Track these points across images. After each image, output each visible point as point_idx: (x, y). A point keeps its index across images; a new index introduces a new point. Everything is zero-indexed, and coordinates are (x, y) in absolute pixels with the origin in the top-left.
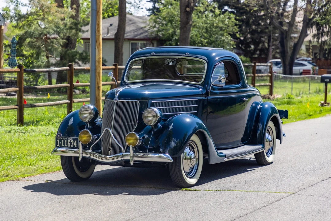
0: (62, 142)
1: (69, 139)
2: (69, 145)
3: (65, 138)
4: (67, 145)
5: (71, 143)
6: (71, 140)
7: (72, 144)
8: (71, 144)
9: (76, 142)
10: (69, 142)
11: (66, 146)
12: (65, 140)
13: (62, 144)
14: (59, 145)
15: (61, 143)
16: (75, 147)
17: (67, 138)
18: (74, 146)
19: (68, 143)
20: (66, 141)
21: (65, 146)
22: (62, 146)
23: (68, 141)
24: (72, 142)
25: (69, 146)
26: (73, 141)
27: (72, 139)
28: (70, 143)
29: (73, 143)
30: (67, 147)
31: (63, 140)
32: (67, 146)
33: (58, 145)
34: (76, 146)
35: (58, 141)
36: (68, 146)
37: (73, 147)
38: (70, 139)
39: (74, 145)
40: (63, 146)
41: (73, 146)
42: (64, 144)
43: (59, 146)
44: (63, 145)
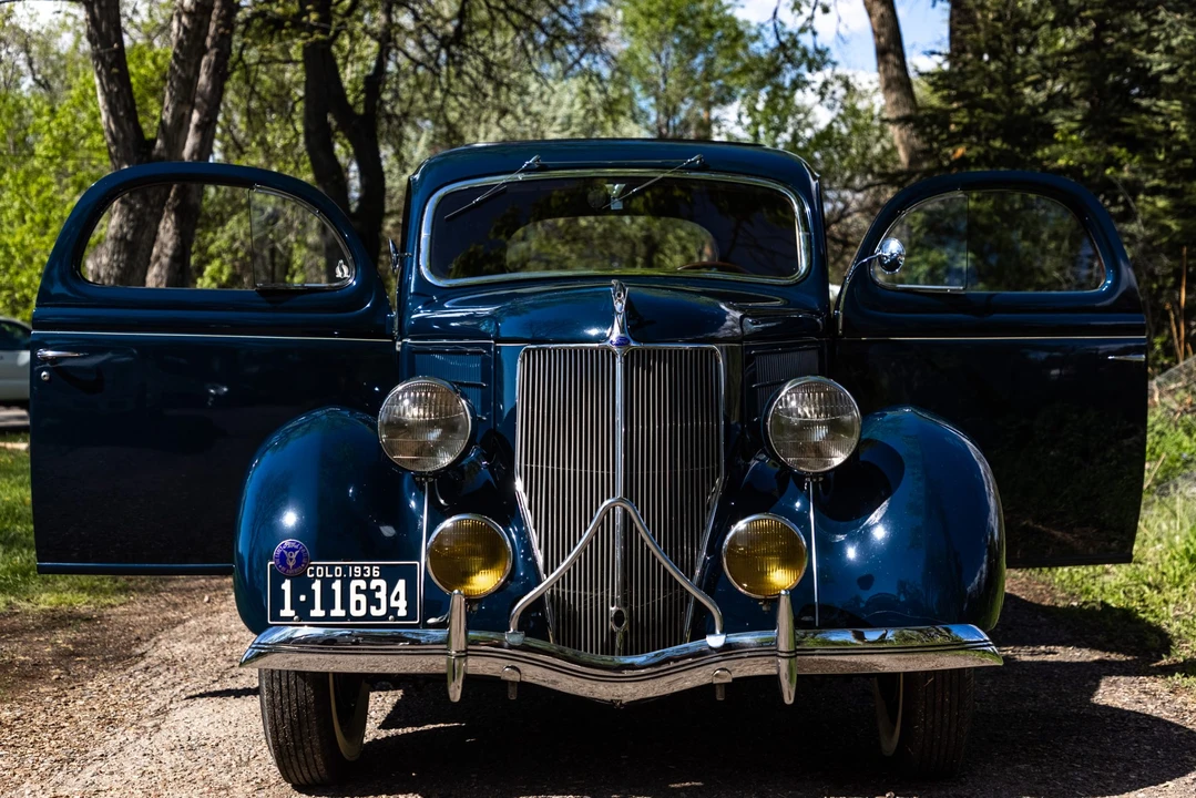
0: (311, 594)
1: (358, 571)
2: (358, 607)
4: (345, 604)
6: (368, 581)
7: (377, 604)
8: (373, 601)
9: (401, 586)
10: (358, 590)
11: (338, 612)
12: (334, 579)
13: (310, 604)
14: (292, 613)
15: (303, 598)
16: (397, 618)
17: (345, 569)
18: (392, 611)
19: (354, 597)
20: (337, 586)
21: (333, 613)
22: (313, 613)
23: (354, 584)
24: (378, 589)
25: (362, 612)
26: (383, 583)
27: (376, 573)
28: (363, 598)
29: (381, 595)
32: (343, 613)
33: (287, 612)
34: (402, 612)
35: (286, 586)
36: (354, 612)
37: (385, 618)
38: (364, 571)
39: (393, 604)
40: (322, 613)
42: (328, 603)
43: (291, 619)
44: (317, 612)
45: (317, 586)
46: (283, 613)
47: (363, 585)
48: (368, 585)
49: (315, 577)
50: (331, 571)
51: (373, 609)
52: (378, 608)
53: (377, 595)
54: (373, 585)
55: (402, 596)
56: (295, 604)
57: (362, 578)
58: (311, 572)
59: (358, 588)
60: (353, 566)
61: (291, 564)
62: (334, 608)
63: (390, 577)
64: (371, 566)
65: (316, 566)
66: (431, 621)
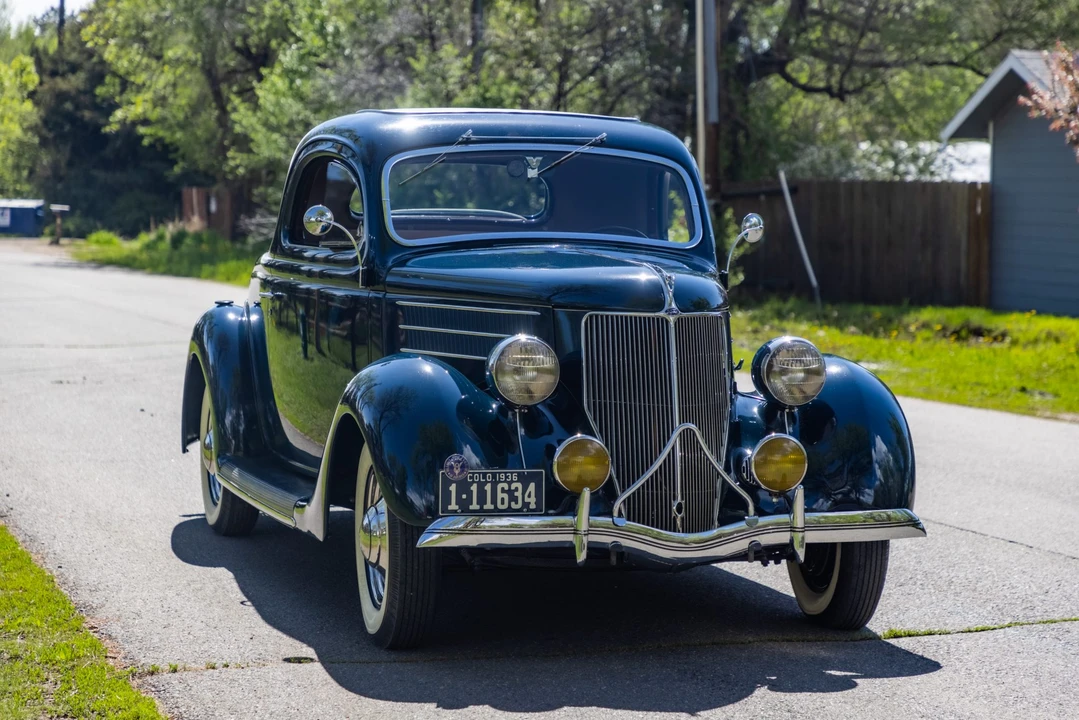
0: (470, 494)
1: (503, 476)
2: (503, 503)
3: (485, 475)
4: (494, 501)
5: (510, 492)
6: (510, 483)
7: (516, 500)
9: (532, 487)
10: (503, 490)
11: (489, 506)
12: (487, 482)
14: (457, 507)
15: (464, 496)
17: (494, 475)
18: (526, 505)
19: (500, 495)
20: (488, 487)
21: (485, 507)
22: (471, 507)
23: (500, 486)
24: (516, 490)
25: (505, 506)
26: (519, 486)
27: (515, 478)
28: (506, 496)
29: (518, 494)
30: (496, 509)
31: (475, 485)
32: (492, 507)
33: (453, 506)
35: (453, 488)
36: (500, 506)
38: (507, 477)
39: (527, 500)
40: (478, 507)
41: (519, 506)
42: (482, 500)
43: (455, 511)
44: (475, 506)
45: (474, 488)
46: (450, 508)
47: (506, 488)
48: (510, 487)
49: (474, 482)
50: (484, 477)
51: (513, 504)
52: (517, 503)
53: (516, 494)
54: (513, 486)
55: (533, 494)
56: (459, 501)
57: (505, 481)
58: (471, 478)
59: (503, 489)
60: (500, 473)
61: (457, 472)
62: (486, 503)
63: (525, 480)
64: (512, 473)
65: (473, 473)
66: (551, 512)
